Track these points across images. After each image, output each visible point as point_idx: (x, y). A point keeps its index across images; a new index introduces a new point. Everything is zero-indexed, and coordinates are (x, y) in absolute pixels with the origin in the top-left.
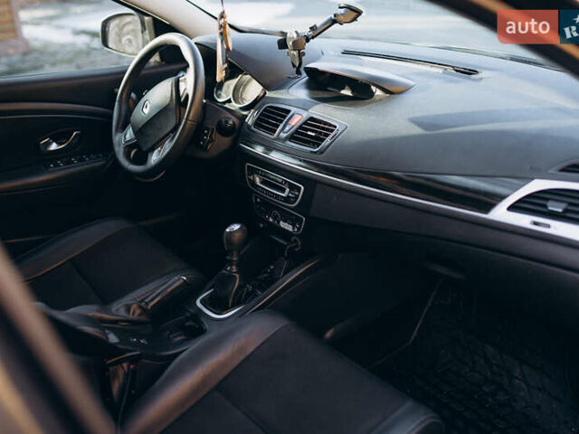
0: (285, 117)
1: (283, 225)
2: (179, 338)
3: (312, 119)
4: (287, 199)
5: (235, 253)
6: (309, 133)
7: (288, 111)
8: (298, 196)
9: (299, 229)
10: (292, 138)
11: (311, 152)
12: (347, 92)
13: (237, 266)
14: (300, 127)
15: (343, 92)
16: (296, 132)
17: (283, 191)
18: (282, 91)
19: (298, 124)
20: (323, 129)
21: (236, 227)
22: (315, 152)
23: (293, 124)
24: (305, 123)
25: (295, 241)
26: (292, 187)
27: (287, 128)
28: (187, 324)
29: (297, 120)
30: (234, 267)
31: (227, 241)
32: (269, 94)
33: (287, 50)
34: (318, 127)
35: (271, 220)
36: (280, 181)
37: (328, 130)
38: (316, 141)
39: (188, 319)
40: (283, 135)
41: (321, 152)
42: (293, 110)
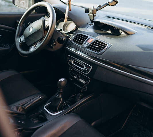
0: (86, 39)
1: (81, 80)
2: (36, 121)
3: (97, 41)
4: (84, 71)
5: (61, 90)
6: (96, 46)
7: (87, 37)
8: (89, 70)
9: (87, 83)
10: (89, 47)
11: (97, 54)
12: (109, 32)
13: (62, 94)
14: (92, 43)
15: (108, 32)
16: (90, 45)
17: (83, 67)
18: (84, 29)
19: (91, 42)
20: (101, 45)
21: (63, 80)
22: (98, 54)
23: (89, 42)
24: (94, 42)
25: (85, 87)
26: (87, 66)
27: (87, 43)
28: (40, 116)
29: (91, 40)
30: (60, 95)
31: (59, 84)
32: (79, 29)
33: (88, 13)
34: (99, 44)
35: (76, 78)
36: (82, 63)
37: (103, 46)
38: (99, 50)
39: (40, 114)
40: (85, 46)
41: (101, 54)
42: (89, 37)
